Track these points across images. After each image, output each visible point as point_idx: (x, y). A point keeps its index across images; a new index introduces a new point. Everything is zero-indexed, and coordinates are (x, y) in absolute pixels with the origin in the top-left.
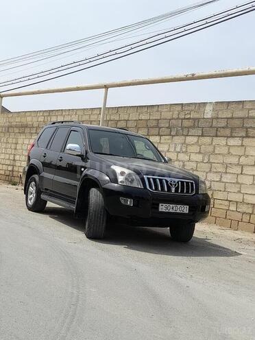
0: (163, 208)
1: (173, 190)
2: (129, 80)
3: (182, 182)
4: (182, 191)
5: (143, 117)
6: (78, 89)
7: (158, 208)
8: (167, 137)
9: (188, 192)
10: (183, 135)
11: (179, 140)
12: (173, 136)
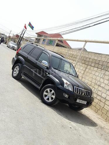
0: (78, 101)
1: (83, 94)
2: (93, 40)
3: (87, 92)
4: (86, 95)
5: (96, 58)
6: (78, 41)
7: (76, 101)
8: (100, 69)
9: (88, 96)
10: (105, 70)
11: (103, 72)
12: (102, 69)
